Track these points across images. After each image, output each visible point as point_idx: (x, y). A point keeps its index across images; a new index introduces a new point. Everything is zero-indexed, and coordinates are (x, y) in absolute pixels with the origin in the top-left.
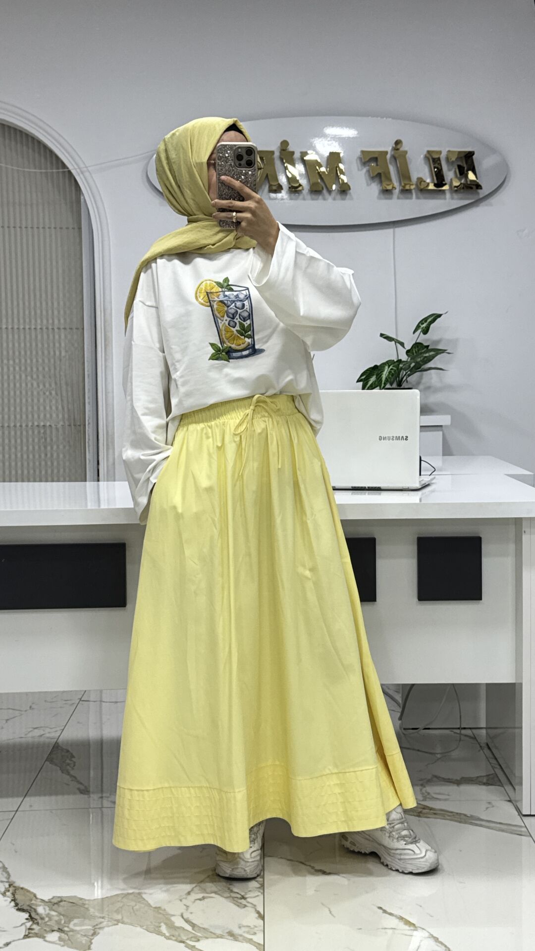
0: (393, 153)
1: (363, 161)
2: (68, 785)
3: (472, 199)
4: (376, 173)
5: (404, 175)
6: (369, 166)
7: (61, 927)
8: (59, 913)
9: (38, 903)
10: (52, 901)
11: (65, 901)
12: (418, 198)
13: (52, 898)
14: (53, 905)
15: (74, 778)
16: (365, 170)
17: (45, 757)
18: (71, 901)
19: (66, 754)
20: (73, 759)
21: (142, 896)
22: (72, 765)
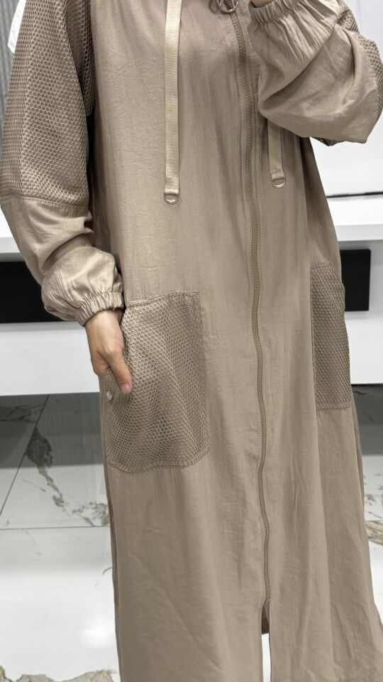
2: (44, 490)
13: (21, 678)
15: (49, 479)
17: (24, 450)
19: (45, 445)
20: (50, 453)
21: (111, 677)
22: (49, 462)
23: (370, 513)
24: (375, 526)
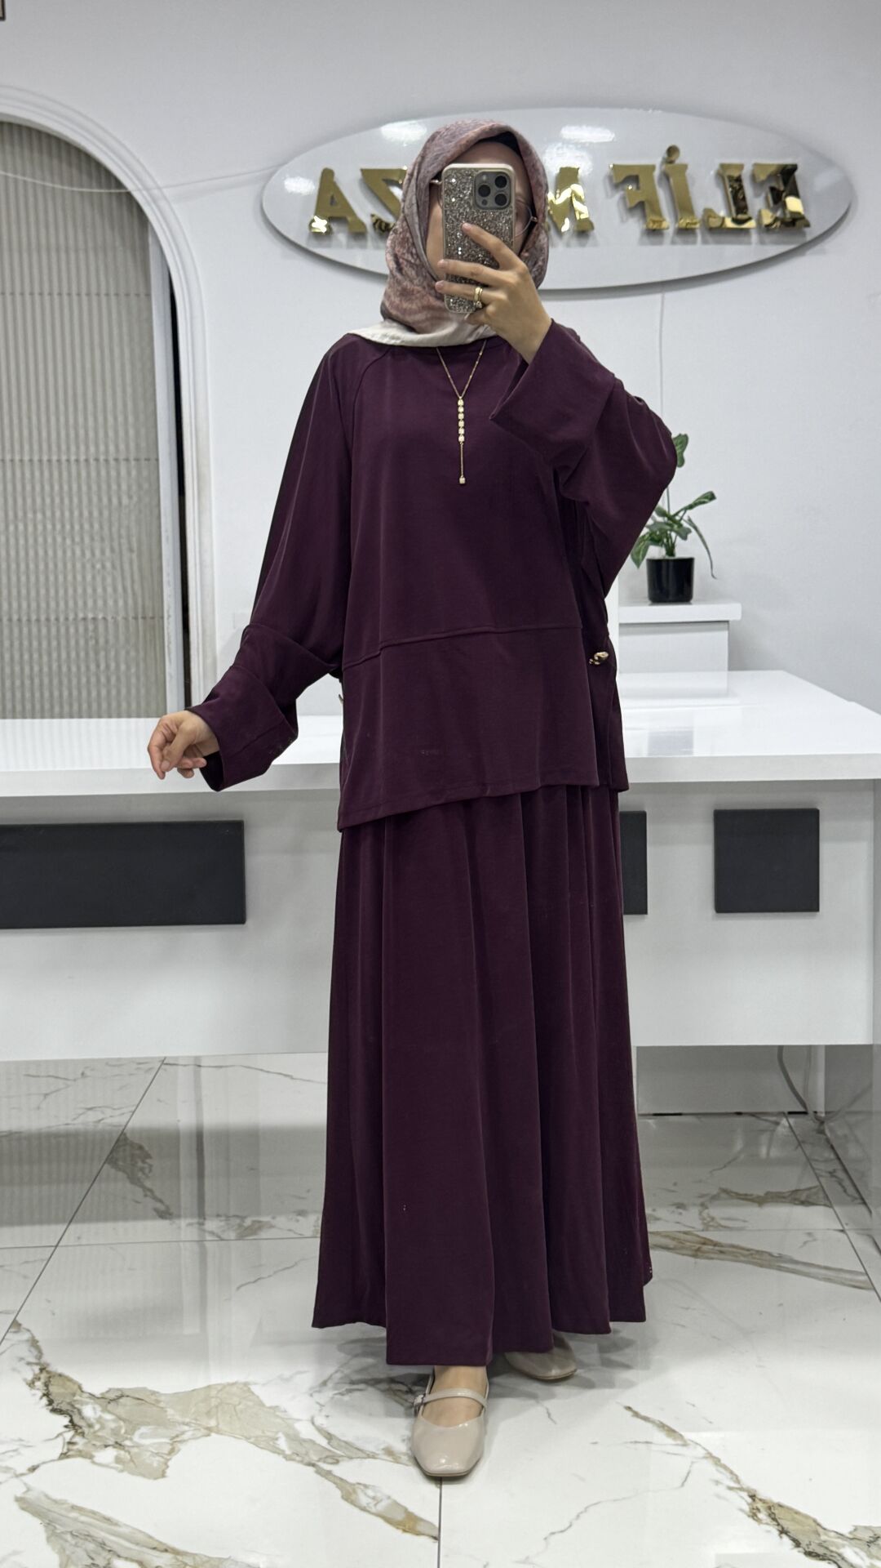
0: (664, 167)
1: (614, 181)
2: (137, 1202)
3: (792, 243)
4: (637, 201)
5: (683, 205)
6: (623, 190)
7: (119, 1441)
8: (117, 1416)
9: (83, 1399)
10: (107, 1395)
11: (128, 1396)
12: (705, 242)
13: (108, 1392)
14: (109, 1403)
15: (149, 1192)
16: (618, 196)
17: (104, 1158)
18: (137, 1396)
19: (137, 1152)
20: (148, 1161)
21: (249, 1389)
22: (147, 1171)
23: (678, 1223)
24: (683, 1236)
